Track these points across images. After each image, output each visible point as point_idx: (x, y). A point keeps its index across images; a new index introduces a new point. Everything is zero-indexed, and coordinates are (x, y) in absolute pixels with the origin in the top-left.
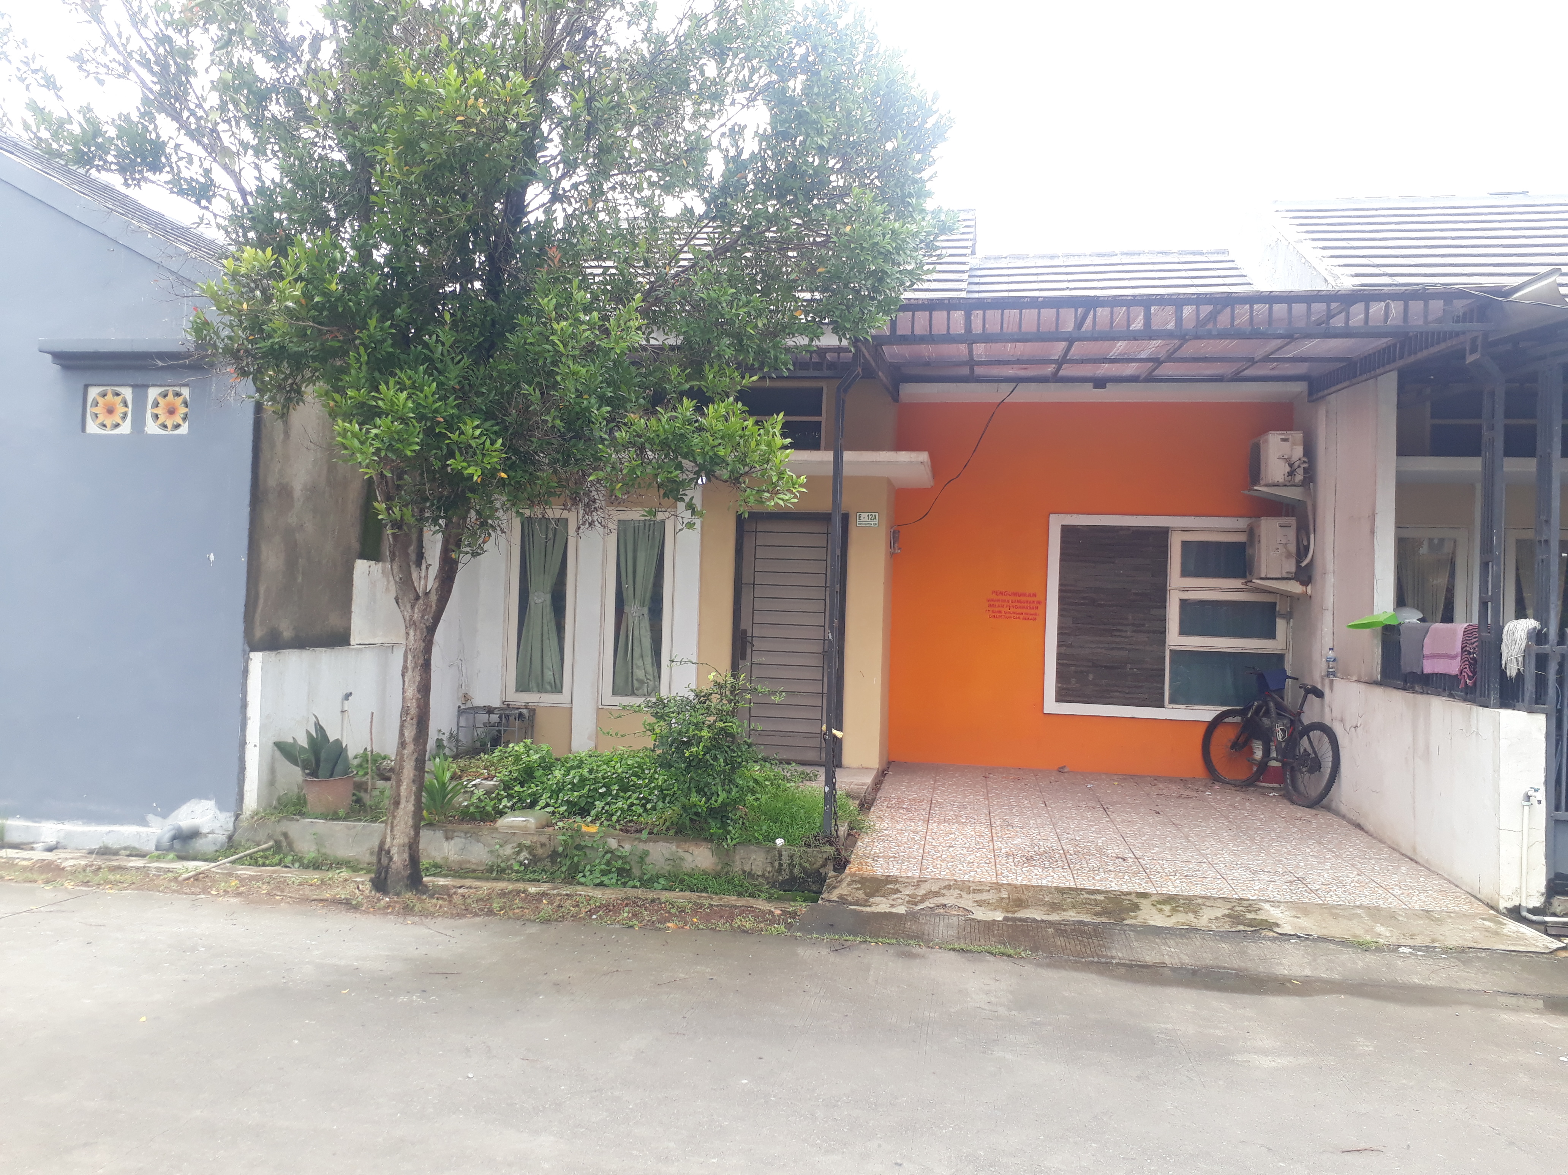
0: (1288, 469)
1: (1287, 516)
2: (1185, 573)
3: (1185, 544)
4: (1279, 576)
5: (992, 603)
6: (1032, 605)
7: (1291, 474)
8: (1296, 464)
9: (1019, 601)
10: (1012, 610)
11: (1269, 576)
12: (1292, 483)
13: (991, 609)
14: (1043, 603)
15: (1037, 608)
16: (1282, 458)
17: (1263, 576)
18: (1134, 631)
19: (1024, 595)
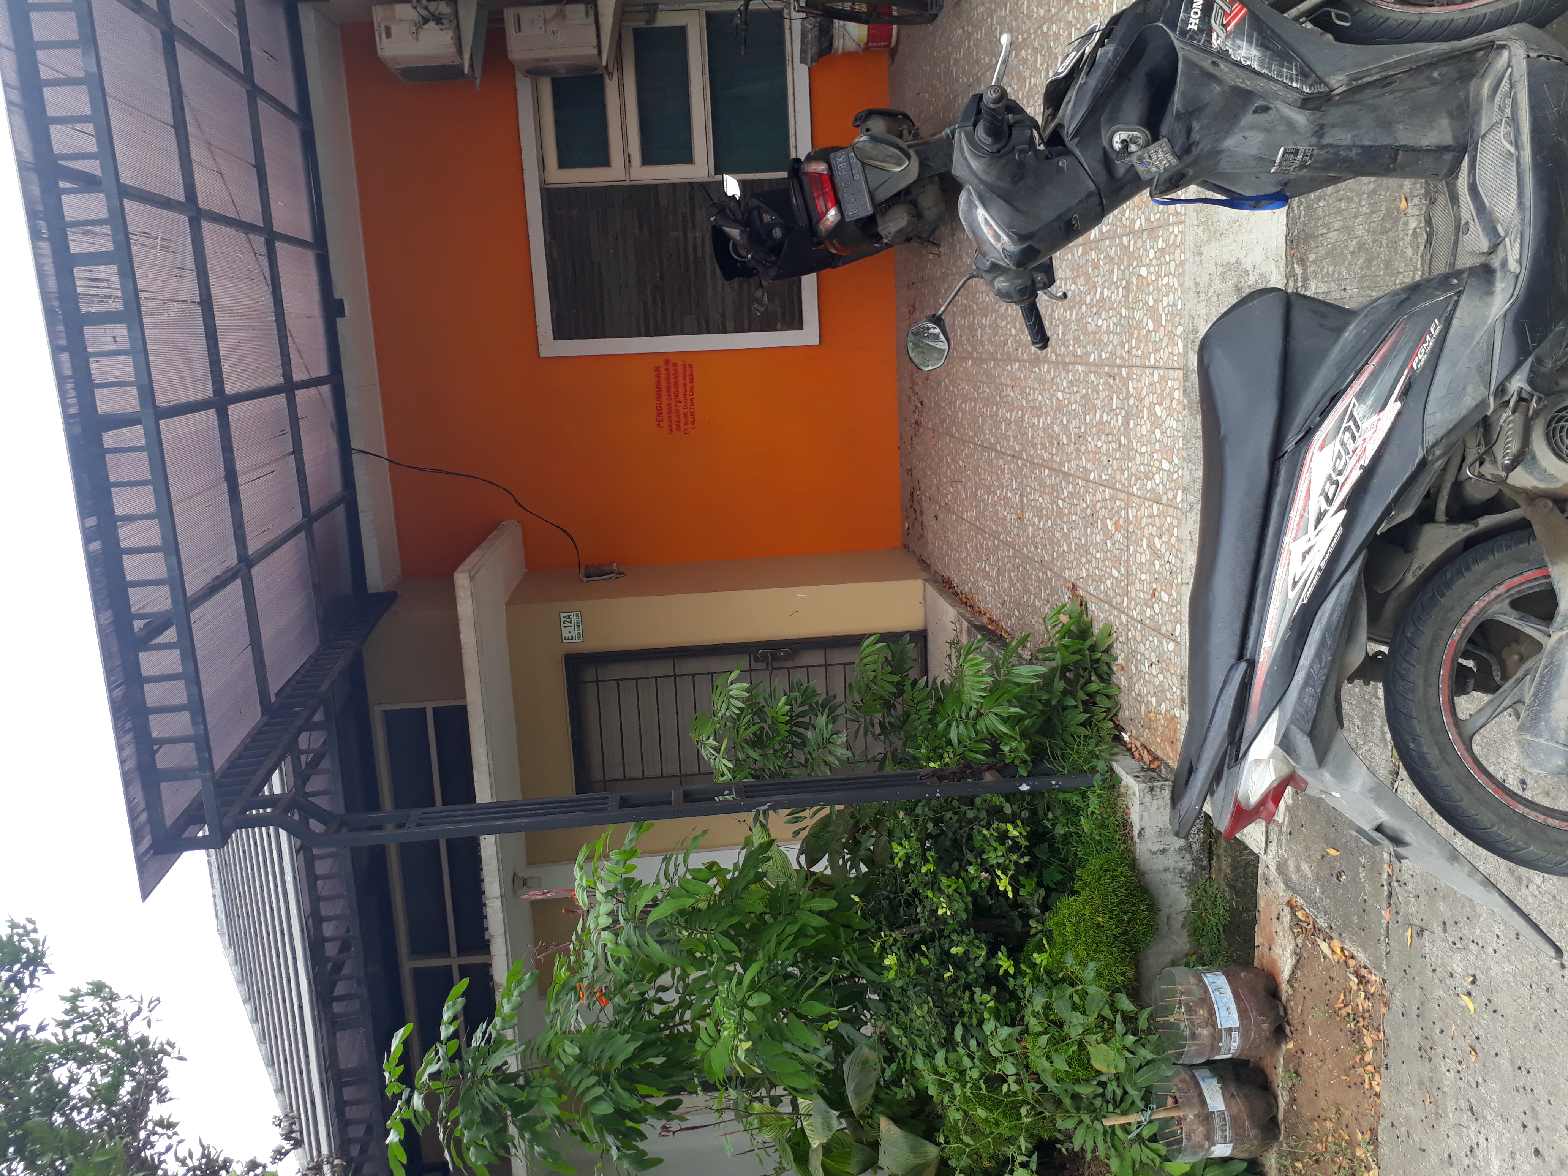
0: (432, 24)
1: (502, 20)
2: (605, 162)
3: (563, 164)
4: (593, 28)
5: (674, 427)
6: (672, 372)
7: (439, 20)
8: (424, 13)
9: (668, 389)
10: (681, 398)
11: (595, 42)
12: (452, 18)
13: (682, 427)
14: (667, 358)
15: (675, 365)
16: (416, 34)
17: (595, 51)
18: (694, 228)
19: (658, 383)
